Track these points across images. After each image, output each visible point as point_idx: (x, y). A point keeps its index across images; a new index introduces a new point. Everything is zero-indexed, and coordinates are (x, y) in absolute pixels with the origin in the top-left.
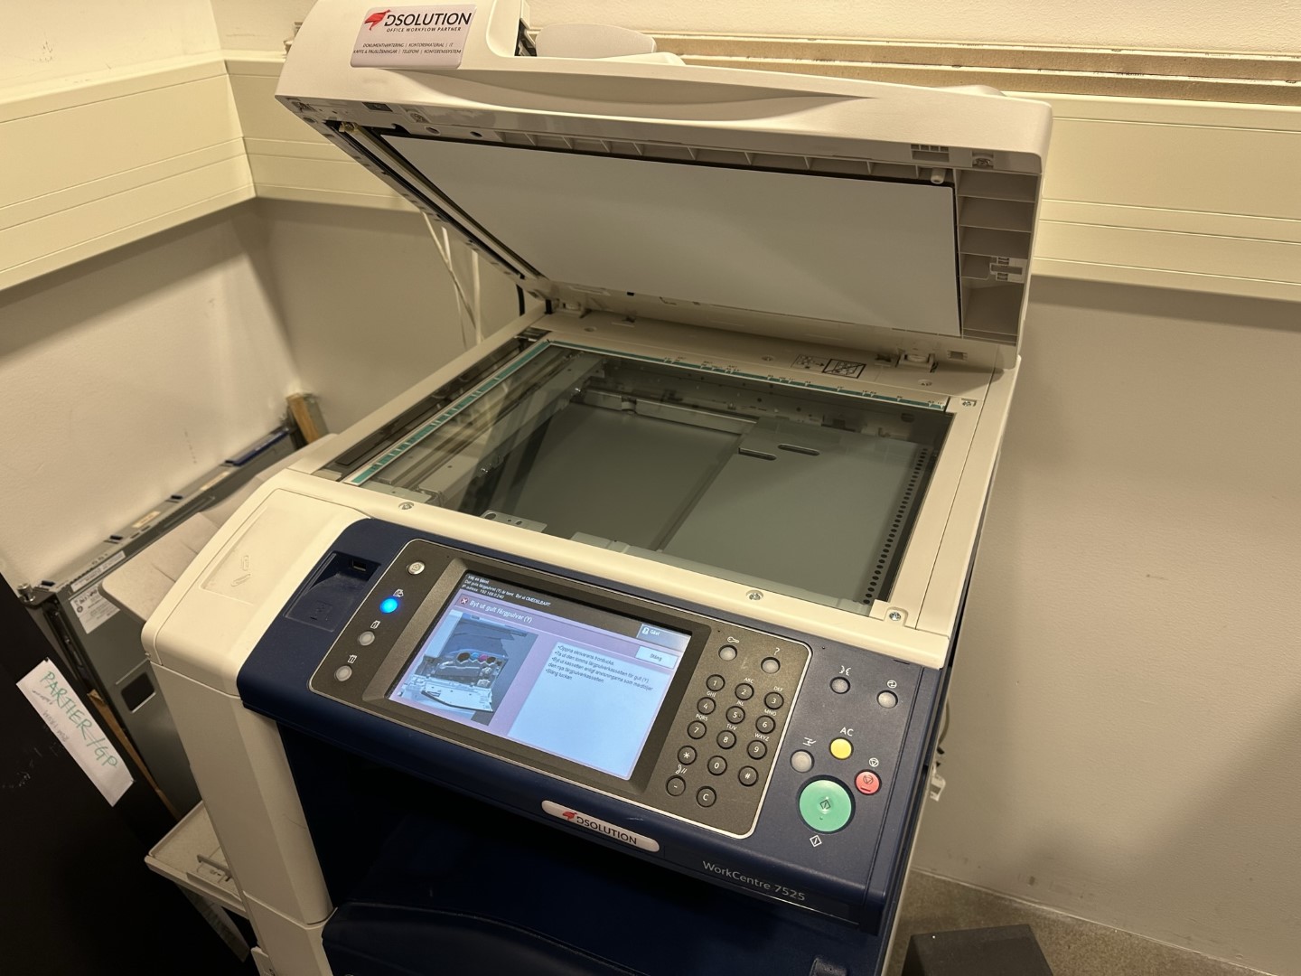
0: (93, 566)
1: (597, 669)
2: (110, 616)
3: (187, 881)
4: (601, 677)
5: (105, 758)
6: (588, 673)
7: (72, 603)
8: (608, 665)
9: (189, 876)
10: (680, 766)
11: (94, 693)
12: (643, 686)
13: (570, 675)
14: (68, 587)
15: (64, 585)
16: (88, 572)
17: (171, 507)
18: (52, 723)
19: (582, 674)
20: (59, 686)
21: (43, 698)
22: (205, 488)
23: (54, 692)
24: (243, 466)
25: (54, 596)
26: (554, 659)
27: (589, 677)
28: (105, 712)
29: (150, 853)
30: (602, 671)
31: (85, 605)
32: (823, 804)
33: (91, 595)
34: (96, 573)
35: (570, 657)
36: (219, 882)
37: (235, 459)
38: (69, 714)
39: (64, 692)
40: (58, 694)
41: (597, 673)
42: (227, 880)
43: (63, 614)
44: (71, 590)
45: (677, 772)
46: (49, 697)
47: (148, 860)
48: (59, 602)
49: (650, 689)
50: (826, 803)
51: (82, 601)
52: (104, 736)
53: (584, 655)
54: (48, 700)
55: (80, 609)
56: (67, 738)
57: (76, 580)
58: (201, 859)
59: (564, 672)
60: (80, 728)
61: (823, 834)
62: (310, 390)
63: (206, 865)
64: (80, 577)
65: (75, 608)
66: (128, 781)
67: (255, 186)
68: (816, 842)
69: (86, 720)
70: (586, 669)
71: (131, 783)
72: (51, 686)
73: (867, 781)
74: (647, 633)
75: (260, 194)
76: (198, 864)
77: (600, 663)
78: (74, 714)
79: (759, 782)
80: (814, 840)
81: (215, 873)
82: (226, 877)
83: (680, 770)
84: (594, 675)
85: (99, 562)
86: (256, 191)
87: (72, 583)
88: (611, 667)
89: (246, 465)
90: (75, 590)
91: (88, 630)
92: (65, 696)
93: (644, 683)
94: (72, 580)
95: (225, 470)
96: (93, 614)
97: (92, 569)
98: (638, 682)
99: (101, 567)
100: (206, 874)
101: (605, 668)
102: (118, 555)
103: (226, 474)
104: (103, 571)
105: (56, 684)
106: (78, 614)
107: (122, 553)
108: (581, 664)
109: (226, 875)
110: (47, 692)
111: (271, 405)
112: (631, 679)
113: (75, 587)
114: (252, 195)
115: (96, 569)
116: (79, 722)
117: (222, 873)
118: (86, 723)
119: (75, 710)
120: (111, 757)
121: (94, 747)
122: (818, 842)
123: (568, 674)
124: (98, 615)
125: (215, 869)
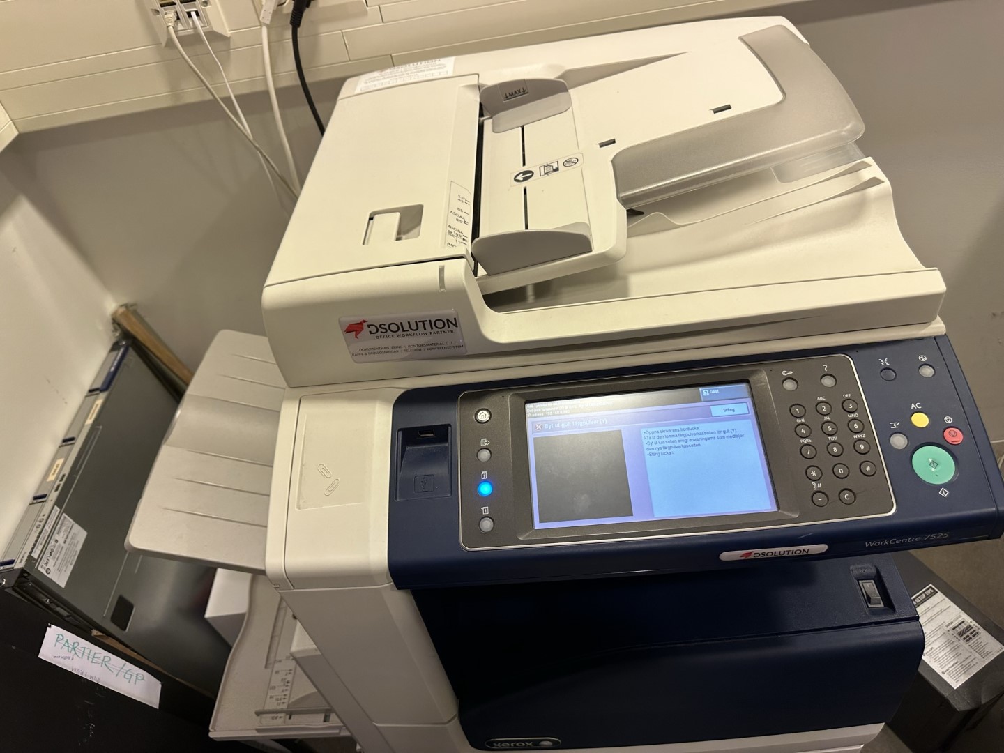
0: (39, 530)
1: (688, 438)
2: (73, 564)
3: (257, 734)
4: (697, 443)
5: (134, 678)
6: (684, 444)
7: (40, 569)
8: (695, 431)
9: (258, 730)
10: (814, 483)
11: (95, 633)
12: (734, 436)
13: (670, 451)
14: (30, 557)
15: (26, 558)
16: (38, 537)
17: (70, 450)
18: (82, 673)
19: (679, 447)
20: (71, 642)
21: (65, 658)
22: (90, 421)
23: (70, 649)
24: (110, 390)
25: (23, 571)
26: (648, 443)
27: (686, 446)
28: (110, 641)
29: (210, 729)
30: (694, 437)
31: (50, 566)
32: (932, 465)
33: (51, 555)
34: (45, 534)
35: (661, 437)
36: (285, 723)
37: (98, 385)
38: (90, 660)
39: (76, 645)
40: (74, 648)
41: (691, 440)
42: (290, 718)
43: (37, 582)
44: (34, 559)
45: (815, 489)
46: (68, 654)
47: (211, 735)
48: (29, 574)
49: (742, 436)
50: (935, 463)
51: (46, 564)
52: (124, 661)
53: (670, 431)
54: (69, 658)
55: (48, 571)
56: (99, 679)
57: (33, 549)
58: (258, 714)
59: (663, 451)
60: (104, 665)
61: (945, 486)
62: (125, 300)
63: (264, 716)
64: (35, 545)
65: (44, 572)
66: (156, 686)
67: (13, 122)
68: (944, 493)
69: (104, 657)
70: (679, 441)
71: (160, 686)
72: (64, 645)
73: (954, 436)
74: (708, 394)
75: (23, 130)
76: (259, 717)
77: (688, 432)
78: (94, 657)
79: (878, 469)
80: (942, 492)
81: (276, 718)
82: (288, 716)
83: (816, 486)
84: (689, 443)
85: (42, 524)
86: (18, 130)
87: (31, 553)
88: (699, 431)
89: (112, 387)
90: (36, 558)
91: (63, 584)
92: (79, 647)
93: (734, 433)
94: (30, 550)
95: (96, 400)
96: (59, 570)
97: (40, 533)
98: (727, 434)
99: (46, 528)
100: (267, 722)
101: (695, 434)
102: (53, 511)
103: (99, 402)
104: (49, 530)
105: (67, 641)
106: (49, 576)
107: (56, 507)
108: (673, 439)
109: (287, 714)
110: (65, 652)
111: (101, 328)
112: (722, 434)
113: (35, 555)
114: (15, 133)
115: (43, 531)
116: (101, 661)
117: (283, 715)
118: (107, 659)
119: (92, 654)
120: (137, 675)
121: (121, 674)
122: (946, 493)
123: (667, 450)
124: (64, 569)
125: (275, 715)
